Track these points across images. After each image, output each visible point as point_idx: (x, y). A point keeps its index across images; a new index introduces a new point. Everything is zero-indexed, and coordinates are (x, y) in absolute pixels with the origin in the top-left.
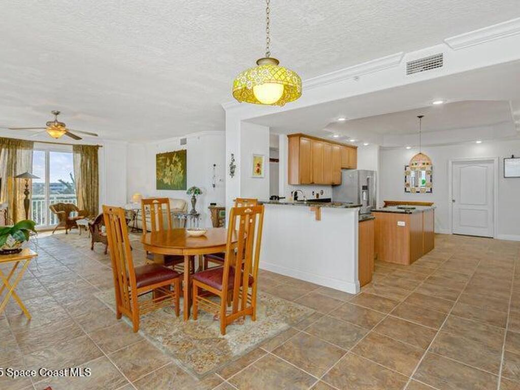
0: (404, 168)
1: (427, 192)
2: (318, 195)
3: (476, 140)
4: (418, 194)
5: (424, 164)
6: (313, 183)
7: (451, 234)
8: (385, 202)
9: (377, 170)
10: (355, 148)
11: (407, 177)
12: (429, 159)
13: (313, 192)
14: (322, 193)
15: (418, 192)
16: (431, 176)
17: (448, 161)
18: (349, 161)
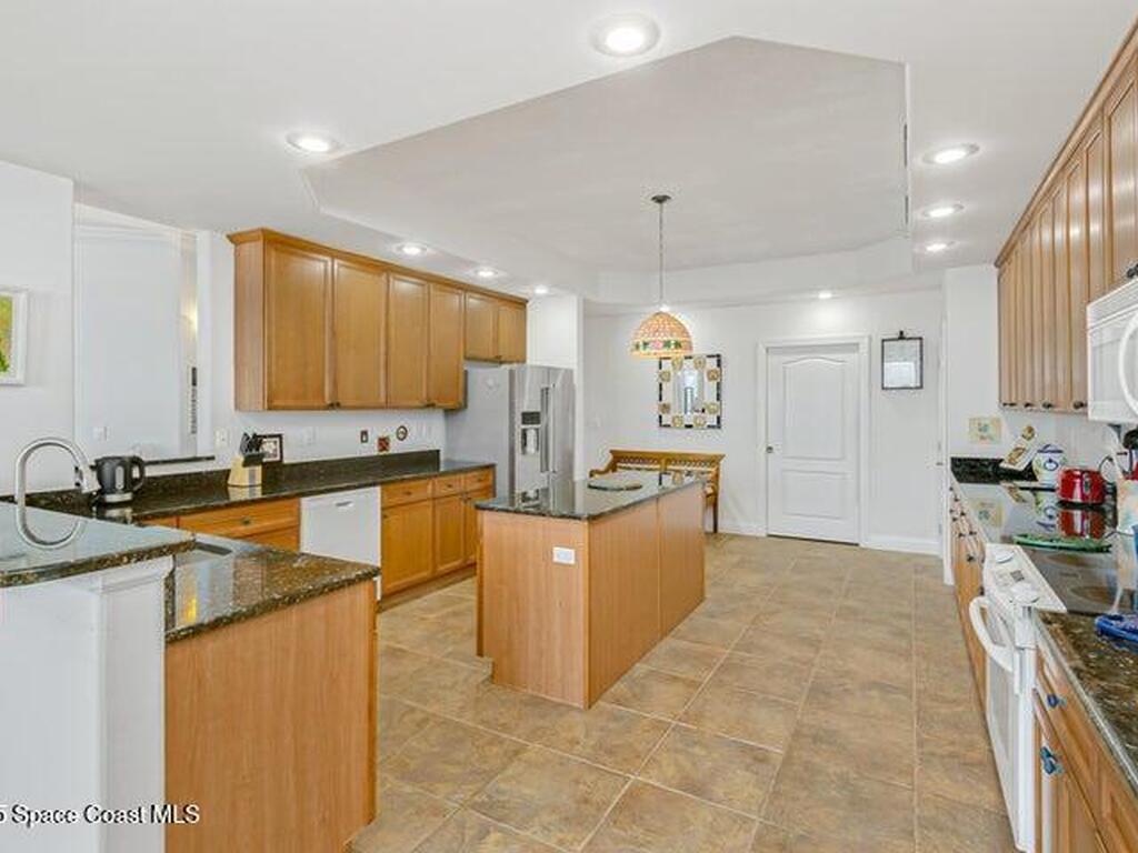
0: (657, 364)
1: (709, 426)
2: (383, 443)
3: (819, 290)
4: (689, 430)
5: (667, 344)
6: (338, 405)
7: (764, 535)
8: (612, 452)
9: (575, 367)
10: (520, 304)
11: (664, 386)
12: (684, 332)
13: (364, 433)
14: (403, 434)
15: (690, 426)
16: (718, 384)
17: (757, 345)
18: (496, 341)
